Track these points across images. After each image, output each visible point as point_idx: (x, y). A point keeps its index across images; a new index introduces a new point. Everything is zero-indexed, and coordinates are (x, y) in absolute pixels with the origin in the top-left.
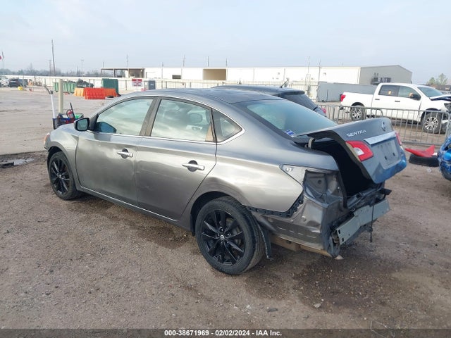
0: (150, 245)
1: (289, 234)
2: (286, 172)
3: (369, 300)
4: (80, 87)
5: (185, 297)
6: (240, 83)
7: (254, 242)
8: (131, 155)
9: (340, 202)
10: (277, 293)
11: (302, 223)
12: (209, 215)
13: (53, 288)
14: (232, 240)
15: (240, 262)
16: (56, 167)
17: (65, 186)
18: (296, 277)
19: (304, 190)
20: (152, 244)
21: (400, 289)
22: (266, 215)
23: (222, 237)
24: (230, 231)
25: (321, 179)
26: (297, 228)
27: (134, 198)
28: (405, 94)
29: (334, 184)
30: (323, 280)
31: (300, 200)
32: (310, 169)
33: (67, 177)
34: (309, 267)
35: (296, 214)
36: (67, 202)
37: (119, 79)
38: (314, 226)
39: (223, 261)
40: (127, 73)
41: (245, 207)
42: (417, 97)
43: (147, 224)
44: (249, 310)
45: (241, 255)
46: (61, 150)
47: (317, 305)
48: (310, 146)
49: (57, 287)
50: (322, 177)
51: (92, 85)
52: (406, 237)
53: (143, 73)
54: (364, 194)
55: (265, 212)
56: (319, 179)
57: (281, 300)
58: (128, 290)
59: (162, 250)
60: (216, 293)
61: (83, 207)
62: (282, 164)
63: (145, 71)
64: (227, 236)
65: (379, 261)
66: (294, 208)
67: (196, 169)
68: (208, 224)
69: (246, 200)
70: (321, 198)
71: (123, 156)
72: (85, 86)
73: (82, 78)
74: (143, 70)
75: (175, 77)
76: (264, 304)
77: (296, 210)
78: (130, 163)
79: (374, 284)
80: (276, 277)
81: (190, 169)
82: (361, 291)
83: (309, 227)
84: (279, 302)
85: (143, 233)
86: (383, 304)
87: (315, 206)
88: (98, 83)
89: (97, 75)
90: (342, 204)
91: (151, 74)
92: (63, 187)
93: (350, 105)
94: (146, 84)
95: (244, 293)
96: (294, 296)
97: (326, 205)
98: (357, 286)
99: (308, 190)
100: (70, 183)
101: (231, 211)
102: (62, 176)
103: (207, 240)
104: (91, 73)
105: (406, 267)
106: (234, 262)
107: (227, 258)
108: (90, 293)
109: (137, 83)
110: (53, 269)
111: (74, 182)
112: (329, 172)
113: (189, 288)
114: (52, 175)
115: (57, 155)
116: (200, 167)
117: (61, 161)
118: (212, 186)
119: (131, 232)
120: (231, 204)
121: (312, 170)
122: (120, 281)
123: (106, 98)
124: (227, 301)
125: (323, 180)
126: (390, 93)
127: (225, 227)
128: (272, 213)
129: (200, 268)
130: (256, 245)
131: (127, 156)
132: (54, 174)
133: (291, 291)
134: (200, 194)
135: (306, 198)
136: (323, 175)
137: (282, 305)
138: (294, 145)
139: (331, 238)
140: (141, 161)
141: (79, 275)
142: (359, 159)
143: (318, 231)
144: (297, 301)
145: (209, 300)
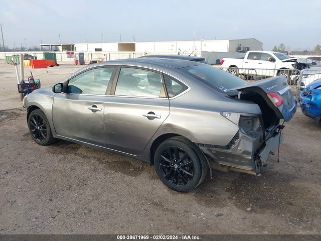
0: (118, 175)
1: (228, 161)
2: (225, 117)
3: (281, 203)
4: (28, 59)
5: (156, 211)
6: (146, 53)
7: (201, 168)
8: (100, 110)
9: (261, 136)
10: (218, 203)
11: (238, 153)
12: (165, 151)
13: (56, 213)
14: (183, 167)
15: (190, 183)
16: (34, 121)
17: (42, 134)
18: (228, 190)
19: (240, 130)
20: (120, 175)
21: (298, 193)
22: (210, 149)
23: (176, 166)
24: (182, 162)
25: (250, 121)
26: (234, 156)
27: (103, 141)
28: (264, 58)
29: (258, 124)
30: (246, 191)
31: (237, 136)
32: (243, 114)
33: (44, 128)
34: (234, 182)
35: (233, 146)
36: (45, 147)
37: (56, 52)
38: (247, 154)
39: (177, 182)
40: (60, 48)
41: (194, 143)
42: (273, 60)
43: (111, 160)
44: (203, 217)
45: (191, 178)
46: (39, 108)
47: (249, 209)
48: (239, 97)
49: (59, 212)
50: (250, 119)
51: (36, 58)
52: (290, 157)
53: (73, 47)
54: (270, 130)
55: (209, 146)
56: (248, 121)
57: (223, 207)
58: (113, 209)
59: (128, 178)
60: (177, 206)
61: (58, 150)
62: (221, 111)
63: (75, 46)
64: (180, 165)
65: (278, 175)
66: (232, 142)
67: (154, 118)
68: (164, 157)
69: (195, 138)
70: (251, 135)
71: (92, 110)
72: (30, 58)
73: (27, 53)
74: (73, 45)
75: (97, 50)
76: (212, 211)
77: (234, 143)
78: (100, 116)
79: (280, 191)
80: (213, 192)
81: (149, 118)
82: (274, 196)
83: (243, 155)
84: (222, 209)
85: (110, 166)
86: (291, 204)
87: (247, 140)
88: (40, 56)
89: (37, 50)
90: (262, 137)
91: (79, 48)
92: (42, 136)
93: (228, 67)
94: (77, 56)
95: (196, 205)
96: (230, 203)
97: (255, 139)
98: (270, 193)
99: (242, 129)
100: (48, 133)
101: (183, 146)
102: (40, 128)
103: (163, 169)
104: (32, 48)
105: (297, 178)
106: (185, 183)
107: (180, 180)
108: (85, 214)
109: (70, 55)
110: (51, 198)
111: (51, 132)
112: (256, 116)
113: (156, 204)
114: (32, 127)
115: (35, 112)
116: (157, 116)
117: (39, 117)
118: (168, 129)
119: (101, 166)
120: (183, 142)
121: (245, 115)
122: (104, 203)
123: (48, 67)
124: (186, 212)
125: (251, 121)
126: (255, 57)
127: (178, 158)
128: (216, 146)
129: (160, 189)
130: (203, 170)
131: (96, 111)
132: (33, 126)
133: (228, 200)
134: (158, 136)
135: (241, 135)
136: (251, 118)
137: (225, 211)
138: (228, 97)
139: (256, 162)
140: (109, 114)
141: (73, 201)
142: (276, 106)
143: (250, 158)
144: (234, 207)
145: (173, 211)
